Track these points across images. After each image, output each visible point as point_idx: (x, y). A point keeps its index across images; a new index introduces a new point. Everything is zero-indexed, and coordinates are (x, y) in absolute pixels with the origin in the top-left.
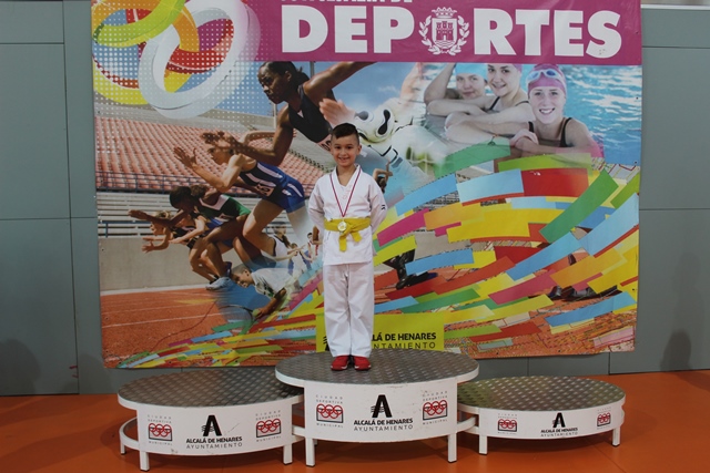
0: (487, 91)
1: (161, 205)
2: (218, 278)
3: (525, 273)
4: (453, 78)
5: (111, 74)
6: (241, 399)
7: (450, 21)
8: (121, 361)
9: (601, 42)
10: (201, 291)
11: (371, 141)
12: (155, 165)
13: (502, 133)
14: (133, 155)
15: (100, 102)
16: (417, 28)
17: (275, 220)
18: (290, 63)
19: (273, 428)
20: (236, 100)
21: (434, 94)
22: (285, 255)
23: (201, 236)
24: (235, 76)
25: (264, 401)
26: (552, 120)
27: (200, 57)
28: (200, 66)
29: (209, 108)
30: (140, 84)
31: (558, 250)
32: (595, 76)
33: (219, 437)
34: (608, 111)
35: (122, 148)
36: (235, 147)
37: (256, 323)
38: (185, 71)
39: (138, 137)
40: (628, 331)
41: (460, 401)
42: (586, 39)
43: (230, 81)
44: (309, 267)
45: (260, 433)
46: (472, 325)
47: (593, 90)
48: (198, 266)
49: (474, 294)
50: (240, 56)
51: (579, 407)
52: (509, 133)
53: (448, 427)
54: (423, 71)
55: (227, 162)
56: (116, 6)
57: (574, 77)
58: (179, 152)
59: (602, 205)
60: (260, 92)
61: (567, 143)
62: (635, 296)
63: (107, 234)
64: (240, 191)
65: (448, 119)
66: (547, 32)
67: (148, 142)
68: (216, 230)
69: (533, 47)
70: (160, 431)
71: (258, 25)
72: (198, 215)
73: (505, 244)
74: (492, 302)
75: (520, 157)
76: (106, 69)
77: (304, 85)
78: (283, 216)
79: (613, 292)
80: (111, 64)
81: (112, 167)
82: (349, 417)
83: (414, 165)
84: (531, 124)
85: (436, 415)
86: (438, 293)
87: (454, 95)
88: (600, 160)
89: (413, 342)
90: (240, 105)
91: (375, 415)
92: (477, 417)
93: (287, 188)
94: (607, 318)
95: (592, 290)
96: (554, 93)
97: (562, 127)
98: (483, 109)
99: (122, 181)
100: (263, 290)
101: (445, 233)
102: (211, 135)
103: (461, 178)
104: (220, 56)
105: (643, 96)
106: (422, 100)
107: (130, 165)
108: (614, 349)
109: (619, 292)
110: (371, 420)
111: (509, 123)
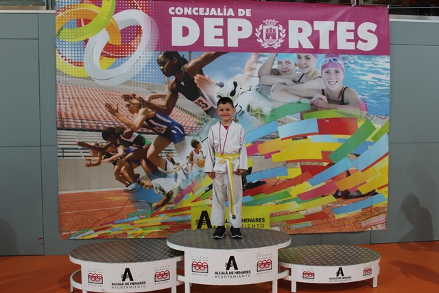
0: (296, 70)
1: (96, 139)
2: (131, 184)
3: (320, 181)
4: (276, 62)
5: (67, 58)
6: (146, 258)
7: (274, 28)
8: (70, 235)
9: (365, 41)
10: (121, 192)
12: (93, 114)
13: (306, 96)
14: (80, 108)
15: (60, 75)
16: (254, 31)
17: (166, 148)
18: (177, 52)
19: (165, 276)
21: (264, 72)
22: (173, 170)
23: (121, 158)
24: (143, 60)
25: (160, 259)
26: (336, 88)
27: (122, 48)
28: (122, 54)
29: (127, 80)
30: (85, 64)
31: (340, 167)
33: (132, 282)
34: (370, 83)
35: (73, 103)
36: (143, 103)
37: (154, 211)
38: (113, 57)
39: (83, 96)
40: (382, 218)
41: (280, 260)
42: (357, 39)
43: (140, 63)
44: (187, 177)
45: (157, 279)
46: (287, 213)
47: (360, 70)
48: (119, 177)
49: (288, 195)
50: (146, 48)
51: (352, 264)
52: (310, 96)
53: (273, 276)
54: (257, 58)
55: (137, 112)
56: (71, 17)
57: (349, 62)
58: (108, 106)
59: (367, 140)
60: (158, 69)
61: (345, 102)
62: (386, 196)
63: (63, 156)
64: (145, 130)
65: (272, 87)
66: (333, 35)
67: (89, 100)
68: (130, 154)
69: (324, 44)
70: (95, 278)
71: (157, 29)
72: (119, 145)
73: (307, 164)
74: (299, 200)
75: (316, 110)
76: (64, 55)
77: (185, 66)
78: (172, 146)
79: (373, 193)
80: (67, 52)
81: (66, 115)
82: (212, 270)
83: (252, 115)
84: (323, 90)
85: (265, 269)
86: (266, 194)
87: (276, 73)
88: (365, 113)
89: (251, 224)
90: (146, 78)
91: (228, 269)
92: (290, 269)
93: (174, 129)
94: (369, 209)
95: (360, 192)
96: (337, 72)
97: (342, 93)
98: (294, 81)
99: (73, 123)
100: (159, 191)
101: (271, 157)
102: (128, 96)
103: (281, 123)
104: (134, 48)
105: (391, 74)
107: (78, 114)
108: (374, 228)
109: (377, 193)
110: (225, 271)
111: (310, 90)
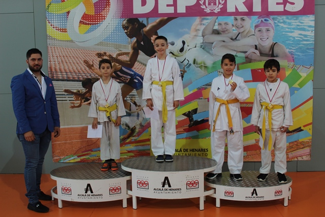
0: (234, 30)
1: (77, 87)
4: (216, 24)
5: (55, 26)
6: (104, 177)
8: (60, 159)
9: (293, 4)
11: (176, 56)
12: (75, 68)
13: (241, 51)
14: (65, 64)
15: (50, 39)
17: (130, 94)
18: (137, 19)
19: (117, 191)
20: (112, 37)
21: (207, 32)
24: (111, 26)
26: (267, 44)
27: (95, 17)
28: (95, 21)
29: (99, 41)
30: (68, 31)
32: (290, 21)
33: (92, 194)
34: (296, 38)
35: (60, 60)
36: (112, 59)
38: (88, 24)
39: (67, 55)
40: (307, 150)
42: (285, 2)
43: (109, 28)
45: (111, 193)
47: (288, 28)
50: (113, 16)
51: (266, 186)
52: (245, 50)
54: (201, 21)
57: (278, 22)
58: (86, 62)
59: (293, 86)
60: (123, 33)
61: (275, 55)
62: (311, 132)
65: (214, 44)
67: (72, 57)
69: (257, 7)
70: (66, 190)
71: (122, 1)
73: (243, 105)
75: (250, 62)
76: (52, 24)
77: (144, 29)
79: (299, 130)
80: (55, 22)
81: (56, 69)
82: (151, 186)
83: (197, 67)
84: (256, 46)
85: (193, 187)
87: (216, 32)
88: (292, 63)
89: (197, 153)
91: (163, 186)
93: (136, 79)
94: (296, 143)
96: (268, 30)
97: (272, 48)
98: (232, 39)
99: (60, 76)
100: (125, 127)
102: (100, 54)
104: (104, 17)
105: (315, 30)
106: (201, 35)
107: (64, 68)
108: (300, 159)
109: (302, 130)
110: (162, 188)
111: (245, 45)
